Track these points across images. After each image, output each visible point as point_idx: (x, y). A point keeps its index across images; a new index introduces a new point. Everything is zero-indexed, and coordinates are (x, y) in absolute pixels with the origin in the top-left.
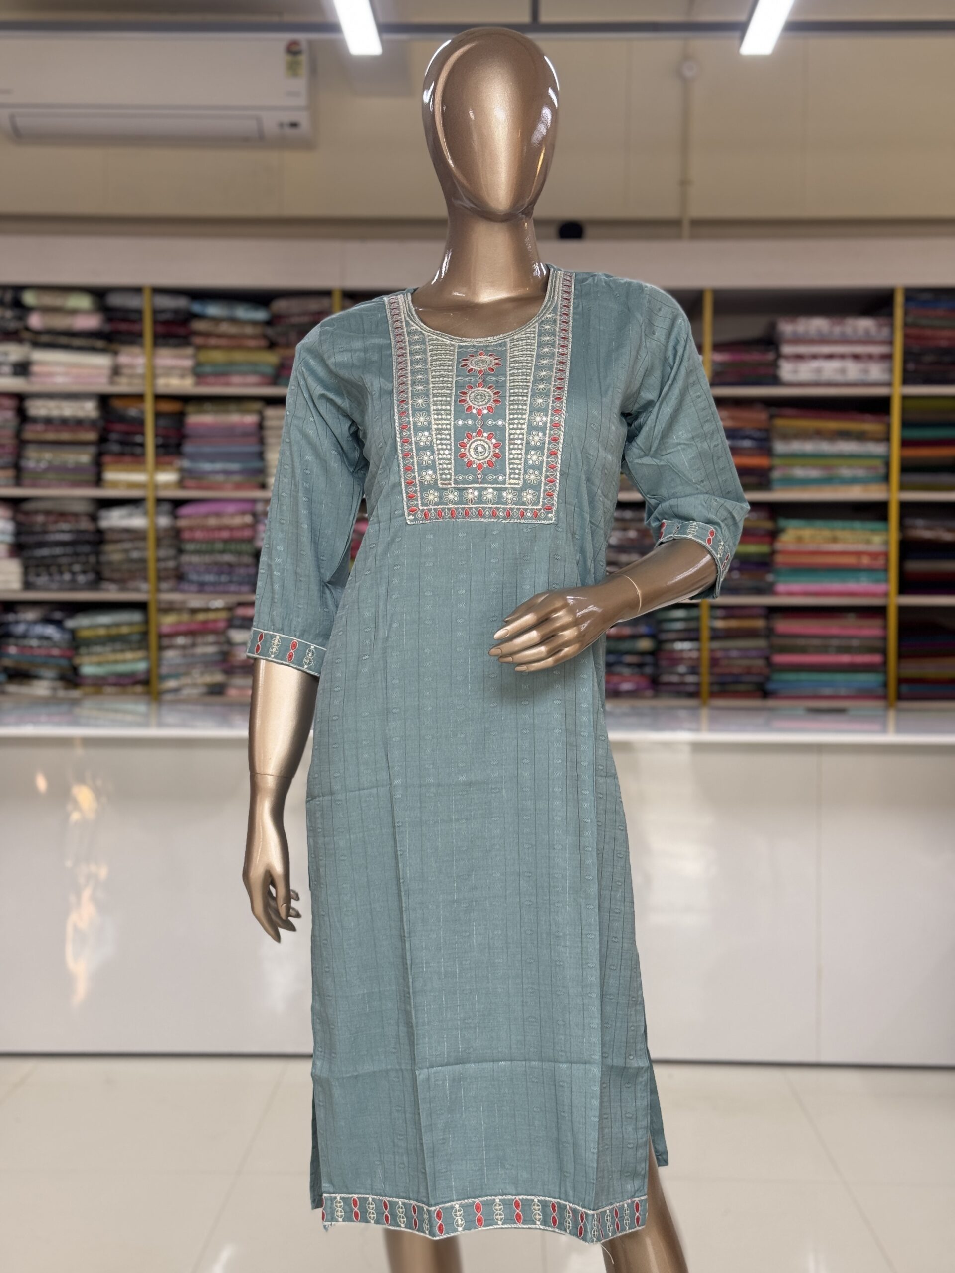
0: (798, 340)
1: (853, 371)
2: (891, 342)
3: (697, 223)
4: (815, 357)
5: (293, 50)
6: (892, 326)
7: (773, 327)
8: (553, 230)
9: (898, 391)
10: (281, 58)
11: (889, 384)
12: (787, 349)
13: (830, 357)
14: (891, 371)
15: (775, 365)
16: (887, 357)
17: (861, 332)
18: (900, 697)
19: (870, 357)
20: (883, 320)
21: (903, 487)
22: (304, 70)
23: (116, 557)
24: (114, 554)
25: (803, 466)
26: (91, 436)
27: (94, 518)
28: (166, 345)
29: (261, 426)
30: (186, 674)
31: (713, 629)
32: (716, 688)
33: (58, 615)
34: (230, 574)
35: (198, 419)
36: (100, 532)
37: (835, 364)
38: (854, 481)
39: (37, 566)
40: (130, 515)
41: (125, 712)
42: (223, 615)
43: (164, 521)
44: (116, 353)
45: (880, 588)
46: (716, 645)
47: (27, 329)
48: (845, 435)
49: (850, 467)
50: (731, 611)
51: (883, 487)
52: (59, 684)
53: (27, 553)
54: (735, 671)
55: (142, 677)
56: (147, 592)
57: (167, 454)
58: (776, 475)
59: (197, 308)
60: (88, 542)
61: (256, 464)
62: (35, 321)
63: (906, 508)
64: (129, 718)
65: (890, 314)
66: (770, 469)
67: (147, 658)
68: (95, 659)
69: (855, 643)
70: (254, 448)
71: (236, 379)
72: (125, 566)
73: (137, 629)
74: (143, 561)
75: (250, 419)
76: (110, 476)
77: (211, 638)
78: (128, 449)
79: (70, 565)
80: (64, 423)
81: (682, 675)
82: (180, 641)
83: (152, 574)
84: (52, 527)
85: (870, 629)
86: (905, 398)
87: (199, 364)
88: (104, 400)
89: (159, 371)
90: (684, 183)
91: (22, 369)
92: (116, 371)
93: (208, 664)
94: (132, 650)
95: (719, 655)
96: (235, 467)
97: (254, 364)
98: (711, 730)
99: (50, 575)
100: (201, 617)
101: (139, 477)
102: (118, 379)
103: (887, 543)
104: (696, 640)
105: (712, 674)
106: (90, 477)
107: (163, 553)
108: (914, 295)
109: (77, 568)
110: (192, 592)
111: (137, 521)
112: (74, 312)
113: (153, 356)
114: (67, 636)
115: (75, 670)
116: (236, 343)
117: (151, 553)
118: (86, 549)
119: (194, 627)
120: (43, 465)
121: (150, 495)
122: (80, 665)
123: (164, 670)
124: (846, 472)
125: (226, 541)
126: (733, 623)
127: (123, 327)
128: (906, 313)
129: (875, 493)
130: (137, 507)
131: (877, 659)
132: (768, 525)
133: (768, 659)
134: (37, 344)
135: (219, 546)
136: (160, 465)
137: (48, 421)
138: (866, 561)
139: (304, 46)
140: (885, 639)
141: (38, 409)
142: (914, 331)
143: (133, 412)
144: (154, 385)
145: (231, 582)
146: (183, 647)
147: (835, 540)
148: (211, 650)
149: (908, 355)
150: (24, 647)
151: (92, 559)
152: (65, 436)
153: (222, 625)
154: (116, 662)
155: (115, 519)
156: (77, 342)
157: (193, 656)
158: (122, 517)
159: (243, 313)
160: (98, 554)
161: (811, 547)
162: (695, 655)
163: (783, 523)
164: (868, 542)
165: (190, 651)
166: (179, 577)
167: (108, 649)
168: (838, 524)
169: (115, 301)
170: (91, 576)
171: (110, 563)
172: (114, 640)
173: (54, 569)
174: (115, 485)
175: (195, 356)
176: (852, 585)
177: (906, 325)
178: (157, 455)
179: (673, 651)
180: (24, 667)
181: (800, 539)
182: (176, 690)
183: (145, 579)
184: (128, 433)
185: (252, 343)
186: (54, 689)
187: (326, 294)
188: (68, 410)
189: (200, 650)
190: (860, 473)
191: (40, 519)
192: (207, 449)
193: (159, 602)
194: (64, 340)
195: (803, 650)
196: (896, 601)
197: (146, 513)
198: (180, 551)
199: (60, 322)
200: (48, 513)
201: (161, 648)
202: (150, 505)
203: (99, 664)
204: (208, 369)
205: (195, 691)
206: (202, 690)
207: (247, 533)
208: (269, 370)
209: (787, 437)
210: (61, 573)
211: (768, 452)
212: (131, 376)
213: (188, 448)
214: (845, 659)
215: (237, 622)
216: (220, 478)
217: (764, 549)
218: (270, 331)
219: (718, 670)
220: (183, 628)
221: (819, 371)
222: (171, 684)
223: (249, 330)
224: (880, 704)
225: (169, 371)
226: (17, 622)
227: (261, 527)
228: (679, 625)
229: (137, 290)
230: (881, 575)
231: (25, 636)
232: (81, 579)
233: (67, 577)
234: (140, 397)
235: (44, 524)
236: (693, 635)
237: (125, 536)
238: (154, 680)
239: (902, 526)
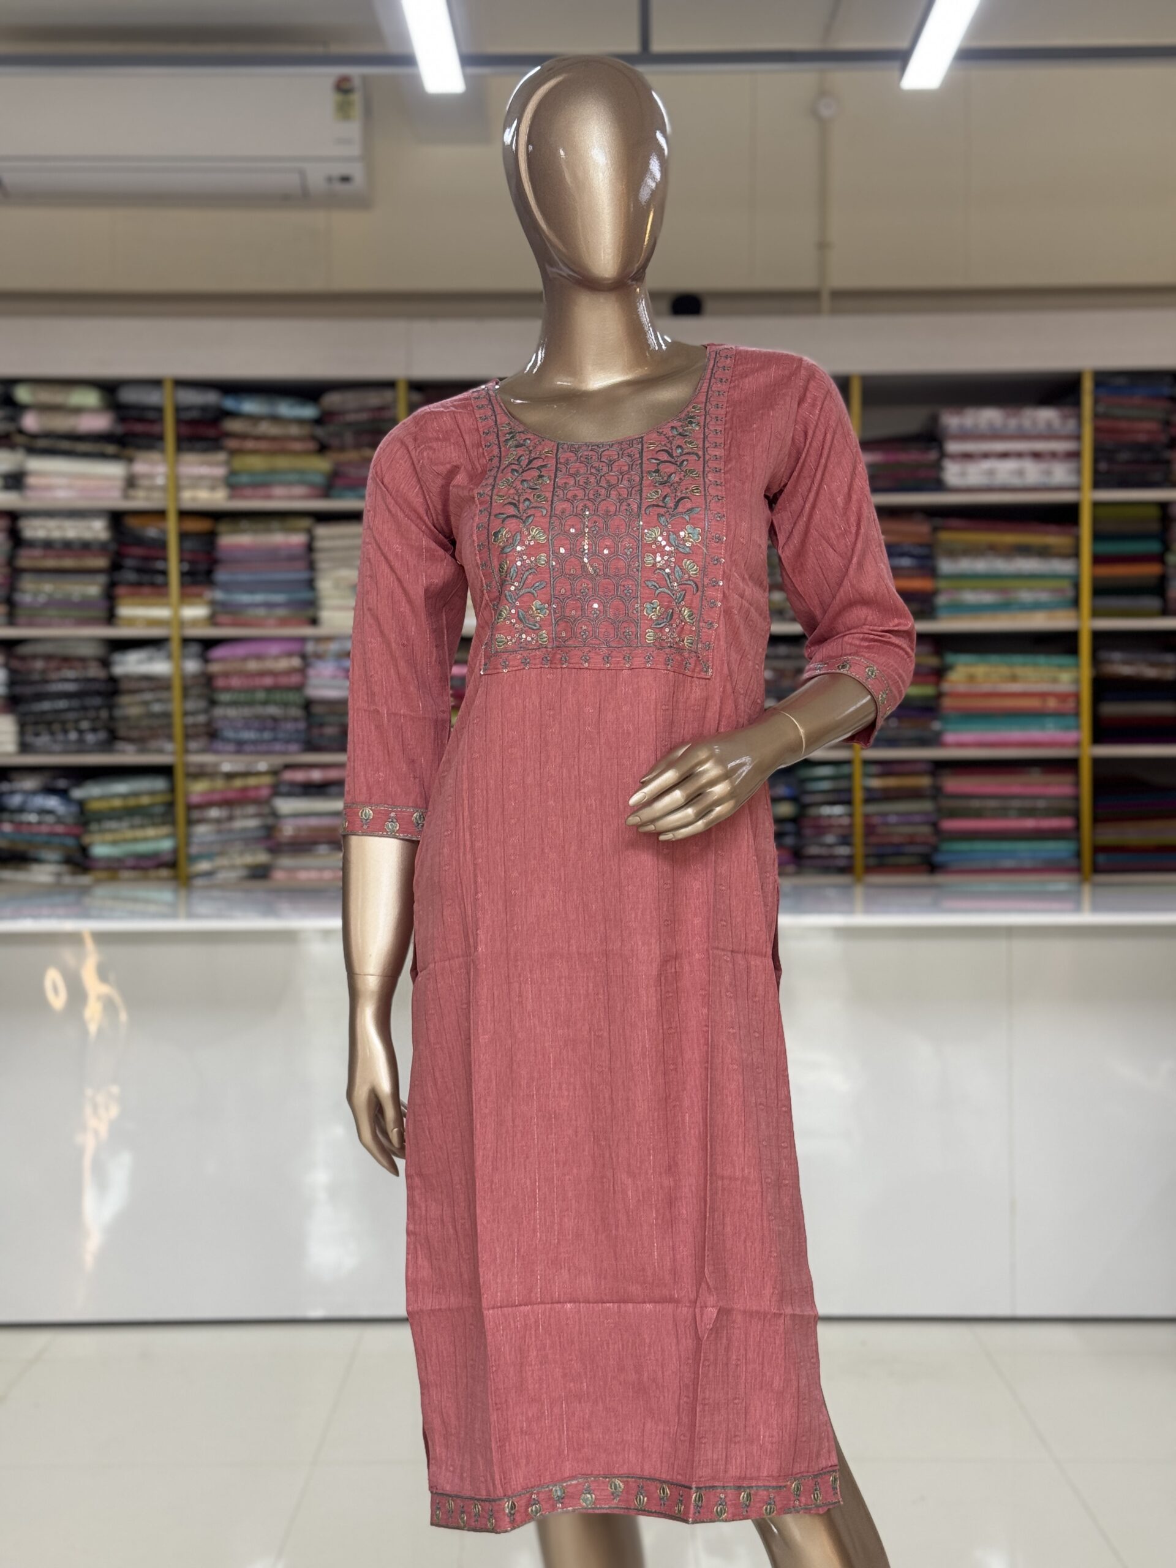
0: (965, 436)
1: (1033, 472)
2: (1078, 438)
3: (839, 295)
4: (986, 456)
5: (343, 87)
6: (1079, 417)
7: (935, 419)
8: (665, 305)
9: (1088, 497)
10: (329, 98)
11: (1077, 488)
12: (952, 447)
13: (1004, 455)
14: (1079, 472)
15: (938, 466)
16: (1075, 455)
17: (1041, 426)
18: (1097, 870)
19: (1054, 455)
20: (1068, 411)
21: (1096, 613)
22: (357, 110)
23: (134, 711)
24: (130, 707)
25: (974, 589)
26: (101, 562)
27: (105, 663)
28: (191, 450)
29: (310, 548)
30: (221, 854)
31: (868, 790)
32: (872, 861)
33: (62, 783)
34: (274, 729)
35: (232, 540)
36: (113, 680)
37: (1010, 465)
38: (1036, 607)
39: (36, 723)
40: (150, 659)
41: (147, 901)
42: (267, 780)
43: (192, 666)
44: (130, 460)
45: (1071, 736)
46: (872, 808)
47: (21, 432)
48: (1024, 551)
49: (1030, 589)
50: (887, 767)
51: (1072, 613)
52: (64, 868)
53: (23, 708)
54: (896, 840)
55: (168, 858)
56: (173, 753)
57: (195, 583)
58: (942, 600)
59: (229, 403)
60: (99, 693)
61: (305, 595)
62: (31, 422)
63: (1101, 639)
64: (152, 908)
65: (1077, 403)
66: (934, 593)
67: (173, 835)
68: (109, 837)
69: (1041, 804)
70: (304, 575)
71: (278, 491)
72: (145, 722)
73: (159, 799)
74: (167, 715)
75: (297, 539)
76: (126, 611)
77: (251, 810)
78: (146, 578)
79: (77, 721)
80: (67, 546)
81: (830, 846)
82: (214, 813)
83: (178, 731)
84: (54, 676)
85: (1058, 787)
86: (1096, 505)
87: (233, 473)
88: (116, 518)
89: (184, 482)
90: (823, 246)
91: (16, 481)
92: (131, 482)
93: (249, 841)
94: (154, 825)
95: (876, 820)
96: (279, 598)
97: (301, 472)
98: (867, 911)
99: (52, 733)
100: (238, 783)
101: (161, 612)
102: (132, 493)
103: (1077, 681)
104: (848, 802)
105: (866, 844)
106: (102, 613)
107: (191, 705)
108: (1105, 380)
109: (85, 725)
110: (229, 753)
111: (160, 667)
112: (78, 410)
113: (176, 463)
114: (74, 809)
115: (84, 850)
116: (278, 446)
117: (176, 706)
118: (97, 701)
119: (231, 795)
120: (42, 599)
121: (174, 634)
122: (90, 844)
123: (194, 850)
124: (1026, 596)
125: (269, 690)
126: (892, 782)
127: (139, 428)
128: (1096, 401)
129: (1061, 621)
130: (159, 649)
131: (1067, 823)
132: (933, 661)
133: (935, 825)
134: (33, 451)
135: (261, 695)
136: (186, 597)
137: (48, 545)
138: (1052, 703)
139: (357, 83)
140: (1077, 798)
141: (35, 530)
142: (1104, 424)
143: (152, 532)
144: (177, 499)
145: (275, 740)
146: (218, 821)
147: (1014, 678)
148: (252, 823)
149: (1100, 452)
150: (21, 823)
151: (104, 714)
152: (68, 563)
153: (265, 792)
154: (135, 840)
155: (132, 664)
156: (82, 447)
157: (231, 831)
158: (140, 662)
159: (286, 409)
160: (111, 707)
161: (986, 687)
162: (845, 821)
163: (950, 658)
164: (1055, 680)
165: (226, 826)
166: (212, 734)
167: (125, 824)
168: (1018, 659)
169: (129, 396)
170: (102, 735)
171: (126, 718)
172: (131, 813)
173: (56, 727)
174: (131, 622)
175: (228, 463)
176: (1034, 733)
177: (1096, 416)
178: (183, 585)
179: (820, 817)
180: (21, 847)
181: (971, 678)
182: (209, 874)
183: (170, 737)
184: (146, 559)
185: (298, 446)
186: (59, 875)
187: (389, 385)
188: (72, 530)
189: (238, 824)
190: (1044, 597)
191: (39, 665)
192: (243, 577)
193: (186, 765)
194: (65, 445)
195: (978, 814)
196: (1089, 752)
197: (169, 657)
198: (213, 703)
199: (61, 423)
200: (48, 657)
201: (190, 822)
202: (175, 646)
203: (114, 843)
204: (244, 479)
205: (233, 875)
206: (242, 873)
207: (295, 679)
208: (319, 479)
209: (953, 553)
210: (65, 731)
211: (932, 572)
212: (152, 488)
213: (221, 575)
214: (1030, 823)
215: (284, 789)
216: (261, 612)
217: (927, 690)
218: (320, 432)
219: (873, 840)
220: (217, 797)
221: (991, 473)
222: (204, 866)
223: (294, 430)
224: (1073, 877)
225: (197, 482)
226: (12, 792)
227: (311, 672)
228: (825, 785)
229: (156, 383)
230: (1071, 721)
231: (21, 810)
232: (90, 738)
233: (73, 736)
234: (161, 514)
235: (44, 671)
236: (844, 797)
237: (144, 684)
238: (182, 862)
239: (1096, 661)
